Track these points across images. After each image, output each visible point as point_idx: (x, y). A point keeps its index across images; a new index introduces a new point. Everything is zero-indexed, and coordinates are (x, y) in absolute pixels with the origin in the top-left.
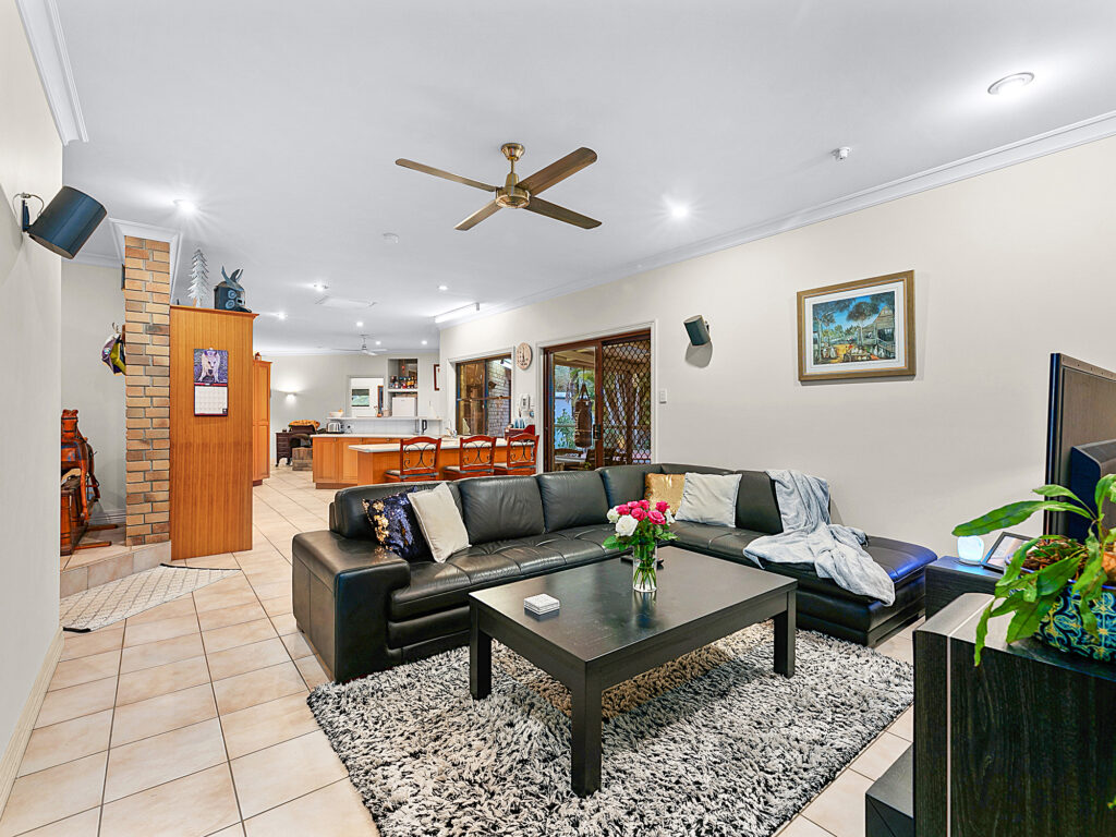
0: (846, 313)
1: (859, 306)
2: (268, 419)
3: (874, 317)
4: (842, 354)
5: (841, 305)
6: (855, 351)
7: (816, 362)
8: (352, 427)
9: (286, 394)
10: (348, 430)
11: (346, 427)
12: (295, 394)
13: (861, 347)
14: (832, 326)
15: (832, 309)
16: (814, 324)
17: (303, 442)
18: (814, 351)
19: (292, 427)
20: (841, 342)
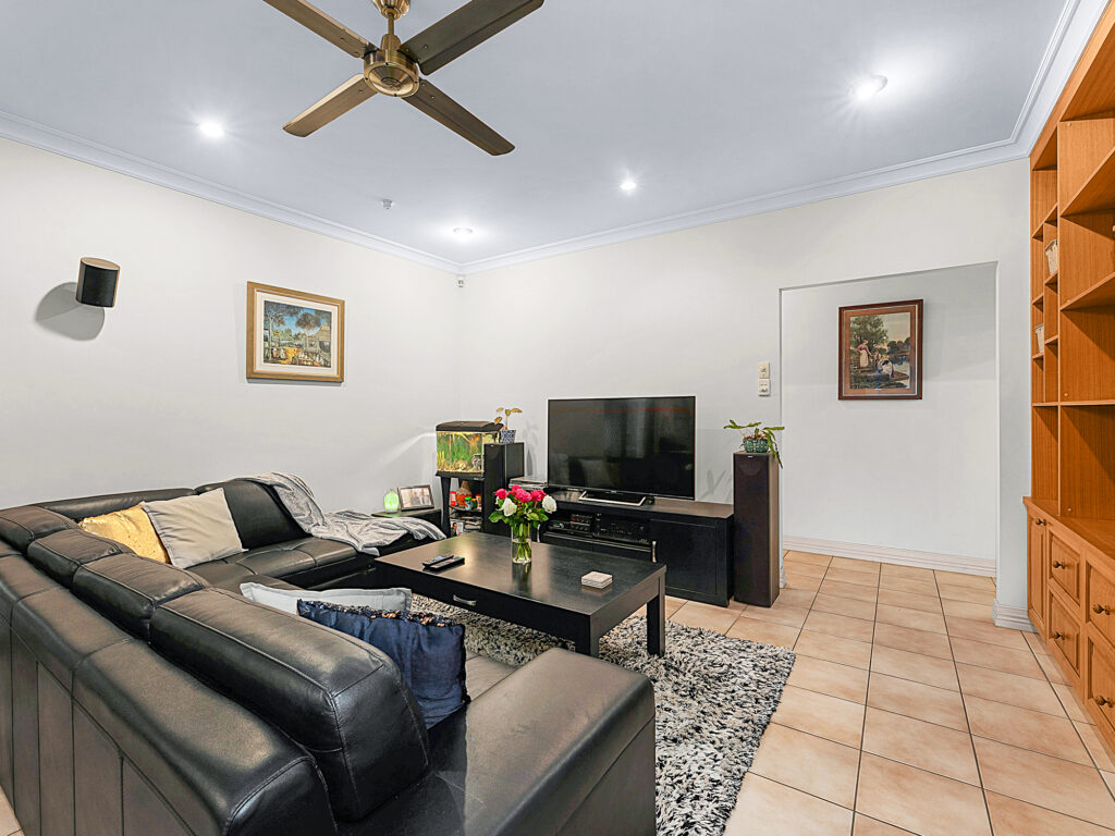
0: (295, 319)
1: (305, 315)
3: (317, 329)
4: (291, 356)
5: (292, 310)
6: (302, 355)
7: (266, 359)
13: (307, 353)
14: (282, 328)
15: (283, 311)
16: (265, 321)
18: (265, 349)
20: (290, 345)
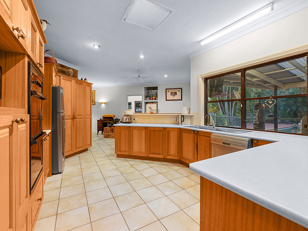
2: (91, 115)
8: (136, 119)
9: (102, 103)
10: (134, 121)
11: (132, 119)
12: (105, 103)
17: (108, 125)
19: (104, 118)
